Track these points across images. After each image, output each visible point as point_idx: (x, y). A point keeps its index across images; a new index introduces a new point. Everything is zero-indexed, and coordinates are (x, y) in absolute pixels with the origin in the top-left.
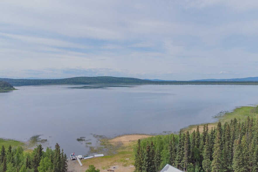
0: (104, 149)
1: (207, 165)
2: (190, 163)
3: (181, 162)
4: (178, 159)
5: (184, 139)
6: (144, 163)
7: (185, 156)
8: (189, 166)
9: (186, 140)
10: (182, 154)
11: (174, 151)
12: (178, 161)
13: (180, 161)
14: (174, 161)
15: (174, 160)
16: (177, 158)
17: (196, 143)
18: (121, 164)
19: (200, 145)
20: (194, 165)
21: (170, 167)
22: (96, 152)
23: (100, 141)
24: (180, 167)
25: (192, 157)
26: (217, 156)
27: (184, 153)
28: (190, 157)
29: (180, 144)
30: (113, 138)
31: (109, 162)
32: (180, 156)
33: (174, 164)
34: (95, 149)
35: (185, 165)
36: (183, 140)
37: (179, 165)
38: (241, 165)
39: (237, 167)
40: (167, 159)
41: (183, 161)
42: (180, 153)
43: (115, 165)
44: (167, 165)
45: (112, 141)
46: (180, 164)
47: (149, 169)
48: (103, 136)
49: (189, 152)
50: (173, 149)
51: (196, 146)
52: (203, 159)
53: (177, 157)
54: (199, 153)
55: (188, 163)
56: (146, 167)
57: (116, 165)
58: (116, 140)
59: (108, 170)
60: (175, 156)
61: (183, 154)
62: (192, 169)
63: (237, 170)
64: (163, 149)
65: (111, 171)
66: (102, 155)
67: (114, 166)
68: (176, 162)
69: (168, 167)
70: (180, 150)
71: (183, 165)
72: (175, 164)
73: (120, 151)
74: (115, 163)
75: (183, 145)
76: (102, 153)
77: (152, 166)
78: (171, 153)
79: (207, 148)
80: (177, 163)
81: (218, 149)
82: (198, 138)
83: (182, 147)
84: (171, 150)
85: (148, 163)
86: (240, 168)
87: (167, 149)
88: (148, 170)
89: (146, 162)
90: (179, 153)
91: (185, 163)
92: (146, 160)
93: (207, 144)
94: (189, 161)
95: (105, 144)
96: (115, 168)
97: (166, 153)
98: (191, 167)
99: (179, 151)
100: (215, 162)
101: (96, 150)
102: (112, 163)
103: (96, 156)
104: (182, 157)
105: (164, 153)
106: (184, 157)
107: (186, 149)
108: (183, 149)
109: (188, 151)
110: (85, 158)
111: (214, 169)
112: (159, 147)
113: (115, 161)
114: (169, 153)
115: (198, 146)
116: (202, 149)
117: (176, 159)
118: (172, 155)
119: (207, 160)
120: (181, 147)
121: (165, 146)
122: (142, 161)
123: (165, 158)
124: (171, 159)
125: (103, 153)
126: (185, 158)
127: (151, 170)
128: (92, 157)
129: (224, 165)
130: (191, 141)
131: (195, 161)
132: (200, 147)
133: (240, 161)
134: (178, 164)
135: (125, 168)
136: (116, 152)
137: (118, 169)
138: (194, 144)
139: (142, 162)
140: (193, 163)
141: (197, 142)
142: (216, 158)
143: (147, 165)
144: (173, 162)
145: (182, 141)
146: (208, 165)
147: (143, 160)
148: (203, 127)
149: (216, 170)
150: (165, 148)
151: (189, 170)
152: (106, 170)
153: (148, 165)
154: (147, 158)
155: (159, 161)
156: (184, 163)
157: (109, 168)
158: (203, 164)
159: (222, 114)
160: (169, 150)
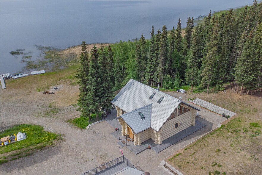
0: (48, 64)
1: (193, 76)
2: (167, 75)
3: (154, 74)
4: (150, 71)
5: (159, 39)
6: (90, 79)
7: (159, 65)
8: (165, 79)
9: (163, 41)
10: (155, 62)
11: (143, 60)
12: (149, 73)
13: (152, 73)
14: (144, 74)
15: (144, 72)
16: (148, 69)
17: (176, 46)
18: (68, 82)
19: (182, 48)
20: (173, 78)
21: (136, 83)
22: (35, 68)
23: (46, 54)
24: (153, 81)
25: (169, 66)
26: (211, 60)
27: (158, 61)
28: (167, 66)
29: (153, 48)
30: (64, 50)
31: (51, 81)
32: (152, 65)
33: (143, 77)
34: (34, 64)
35: (160, 78)
36: (157, 40)
37: (150, 79)
38: (250, 71)
39: (242, 75)
40: (133, 71)
41: (157, 73)
42: (152, 62)
43: (57, 84)
44: (131, 80)
45: (62, 53)
46: (152, 77)
47: (99, 89)
48: (51, 48)
49: (166, 59)
50: (142, 55)
51: (176, 50)
52: (185, 68)
53: (148, 67)
54: (180, 59)
55: (164, 75)
56: (93, 86)
57: (60, 84)
58: (68, 52)
59: (44, 93)
60: (146, 67)
61: (157, 63)
62: (170, 83)
63: (243, 79)
64: (128, 58)
65: (49, 94)
66: (43, 71)
67: (57, 86)
68: (147, 74)
69: (132, 84)
70: (153, 57)
71: (157, 78)
72: (146, 77)
73: (70, 65)
74: (59, 82)
75: (158, 49)
76: (43, 69)
77: (104, 85)
78: (140, 63)
79: (195, 50)
80: (148, 76)
81: (213, 49)
82: (179, 39)
83: (156, 52)
84: (139, 58)
85: (97, 79)
86: (247, 76)
87: (133, 57)
88: (98, 91)
89: (93, 78)
90: (150, 62)
91: (160, 75)
92: (93, 75)
93: (196, 43)
94: (165, 72)
95: (52, 57)
96: (56, 88)
97: (131, 62)
98: (168, 81)
99: (151, 59)
100: (207, 71)
101: (34, 66)
102: (54, 82)
103: (32, 73)
104: (155, 67)
105: (129, 63)
106: (158, 67)
107: (162, 55)
108: (157, 54)
109: (165, 57)
110: (14, 77)
111: (205, 80)
112: (123, 56)
113: (60, 79)
114: (136, 62)
115: (179, 50)
116: (185, 54)
117: (146, 70)
118: (141, 64)
119: (194, 69)
120: (154, 53)
121: (130, 53)
122: (86, 76)
123: (131, 70)
124: (139, 70)
125: (45, 69)
126: (160, 68)
127: (103, 91)
128: (26, 75)
129: (220, 74)
130: (169, 43)
131: (174, 71)
132: (182, 51)
133: (249, 65)
134: (150, 77)
135: (73, 87)
136: (65, 67)
137: (62, 89)
138: (172, 47)
139: (85, 78)
140: (171, 74)
141: (177, 44)
142: (209, 64)
143: (94, 84)
144: (142, 76)
145: (155, 42)
146: (195, 76)
147: (87, 74)
148: (187, 23)
149: (207, 82)
150: (130, 57)
151: (165, 84)
152: (41, 93)
153: (97, 83)
154: (93, 71)
155: (121, 74)
156: (158, 76)
157: (48, 89)
158: (187, 75)
159: (201, 18)
160: (136, 58)
